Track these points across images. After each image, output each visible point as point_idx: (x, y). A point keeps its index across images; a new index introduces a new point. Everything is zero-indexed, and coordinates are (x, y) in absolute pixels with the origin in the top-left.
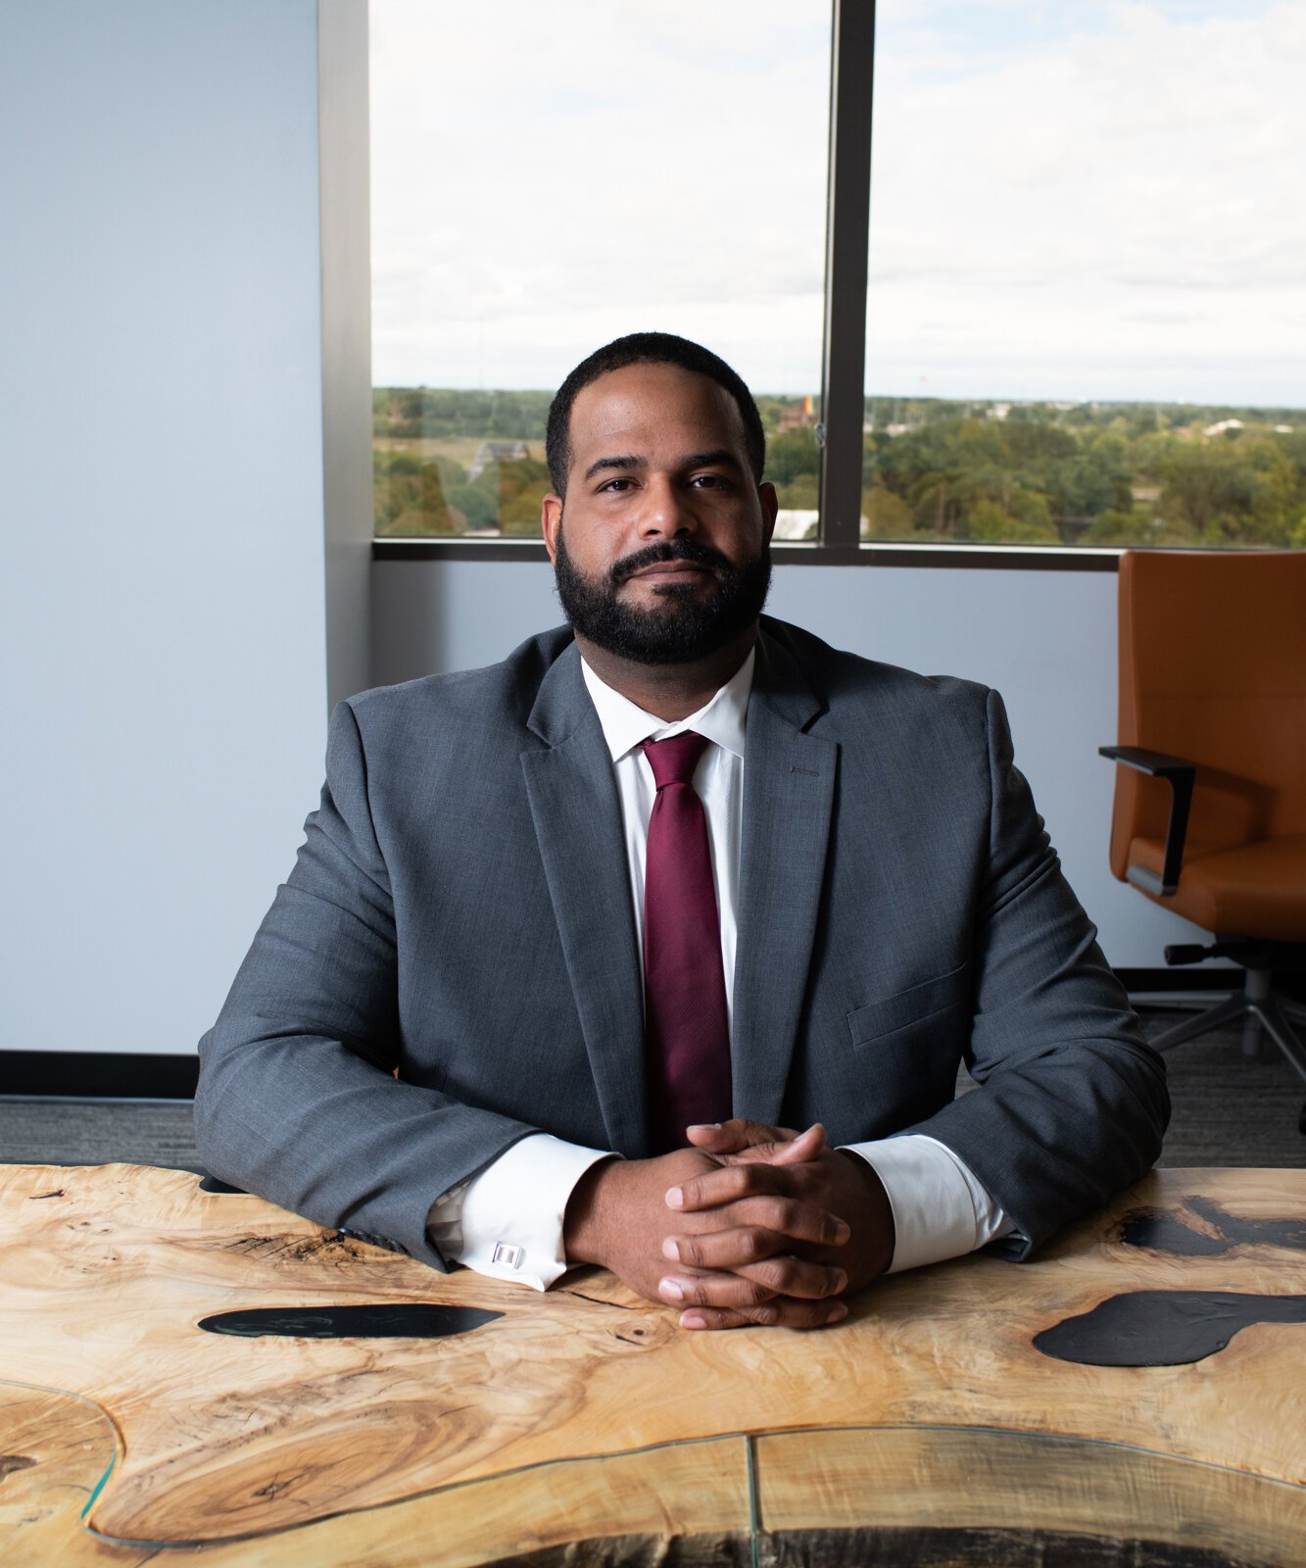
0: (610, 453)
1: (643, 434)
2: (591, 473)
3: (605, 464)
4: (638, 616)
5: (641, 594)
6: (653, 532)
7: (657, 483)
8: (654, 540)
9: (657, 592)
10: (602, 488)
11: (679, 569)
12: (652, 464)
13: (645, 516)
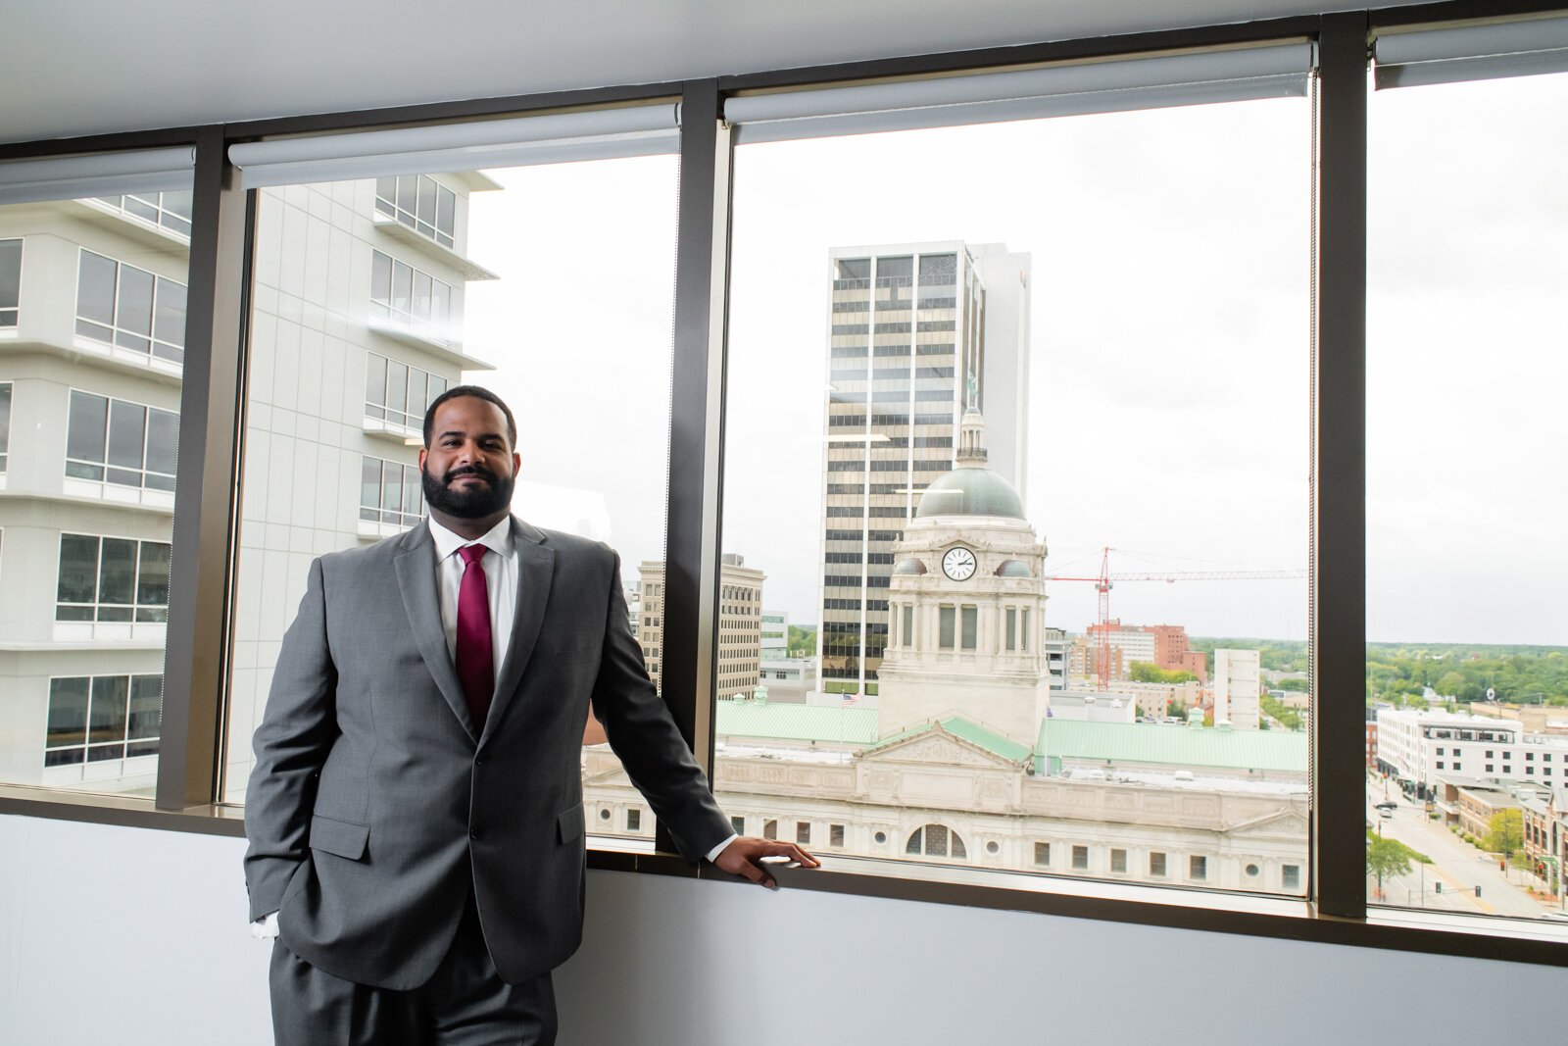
0: (450, 430)
1: (465, 423)
2: (441, 437)
3: (448, 434)
4: (457, 495)
5: (458, 485)
6: (465, 462)
7: (468, 442)
8: (465, 465)
9: (465, 485)
10: (446, 444)
11: (475, 477)
12: (468, 436)
13: (464, 455)
